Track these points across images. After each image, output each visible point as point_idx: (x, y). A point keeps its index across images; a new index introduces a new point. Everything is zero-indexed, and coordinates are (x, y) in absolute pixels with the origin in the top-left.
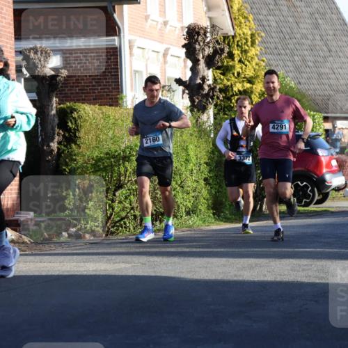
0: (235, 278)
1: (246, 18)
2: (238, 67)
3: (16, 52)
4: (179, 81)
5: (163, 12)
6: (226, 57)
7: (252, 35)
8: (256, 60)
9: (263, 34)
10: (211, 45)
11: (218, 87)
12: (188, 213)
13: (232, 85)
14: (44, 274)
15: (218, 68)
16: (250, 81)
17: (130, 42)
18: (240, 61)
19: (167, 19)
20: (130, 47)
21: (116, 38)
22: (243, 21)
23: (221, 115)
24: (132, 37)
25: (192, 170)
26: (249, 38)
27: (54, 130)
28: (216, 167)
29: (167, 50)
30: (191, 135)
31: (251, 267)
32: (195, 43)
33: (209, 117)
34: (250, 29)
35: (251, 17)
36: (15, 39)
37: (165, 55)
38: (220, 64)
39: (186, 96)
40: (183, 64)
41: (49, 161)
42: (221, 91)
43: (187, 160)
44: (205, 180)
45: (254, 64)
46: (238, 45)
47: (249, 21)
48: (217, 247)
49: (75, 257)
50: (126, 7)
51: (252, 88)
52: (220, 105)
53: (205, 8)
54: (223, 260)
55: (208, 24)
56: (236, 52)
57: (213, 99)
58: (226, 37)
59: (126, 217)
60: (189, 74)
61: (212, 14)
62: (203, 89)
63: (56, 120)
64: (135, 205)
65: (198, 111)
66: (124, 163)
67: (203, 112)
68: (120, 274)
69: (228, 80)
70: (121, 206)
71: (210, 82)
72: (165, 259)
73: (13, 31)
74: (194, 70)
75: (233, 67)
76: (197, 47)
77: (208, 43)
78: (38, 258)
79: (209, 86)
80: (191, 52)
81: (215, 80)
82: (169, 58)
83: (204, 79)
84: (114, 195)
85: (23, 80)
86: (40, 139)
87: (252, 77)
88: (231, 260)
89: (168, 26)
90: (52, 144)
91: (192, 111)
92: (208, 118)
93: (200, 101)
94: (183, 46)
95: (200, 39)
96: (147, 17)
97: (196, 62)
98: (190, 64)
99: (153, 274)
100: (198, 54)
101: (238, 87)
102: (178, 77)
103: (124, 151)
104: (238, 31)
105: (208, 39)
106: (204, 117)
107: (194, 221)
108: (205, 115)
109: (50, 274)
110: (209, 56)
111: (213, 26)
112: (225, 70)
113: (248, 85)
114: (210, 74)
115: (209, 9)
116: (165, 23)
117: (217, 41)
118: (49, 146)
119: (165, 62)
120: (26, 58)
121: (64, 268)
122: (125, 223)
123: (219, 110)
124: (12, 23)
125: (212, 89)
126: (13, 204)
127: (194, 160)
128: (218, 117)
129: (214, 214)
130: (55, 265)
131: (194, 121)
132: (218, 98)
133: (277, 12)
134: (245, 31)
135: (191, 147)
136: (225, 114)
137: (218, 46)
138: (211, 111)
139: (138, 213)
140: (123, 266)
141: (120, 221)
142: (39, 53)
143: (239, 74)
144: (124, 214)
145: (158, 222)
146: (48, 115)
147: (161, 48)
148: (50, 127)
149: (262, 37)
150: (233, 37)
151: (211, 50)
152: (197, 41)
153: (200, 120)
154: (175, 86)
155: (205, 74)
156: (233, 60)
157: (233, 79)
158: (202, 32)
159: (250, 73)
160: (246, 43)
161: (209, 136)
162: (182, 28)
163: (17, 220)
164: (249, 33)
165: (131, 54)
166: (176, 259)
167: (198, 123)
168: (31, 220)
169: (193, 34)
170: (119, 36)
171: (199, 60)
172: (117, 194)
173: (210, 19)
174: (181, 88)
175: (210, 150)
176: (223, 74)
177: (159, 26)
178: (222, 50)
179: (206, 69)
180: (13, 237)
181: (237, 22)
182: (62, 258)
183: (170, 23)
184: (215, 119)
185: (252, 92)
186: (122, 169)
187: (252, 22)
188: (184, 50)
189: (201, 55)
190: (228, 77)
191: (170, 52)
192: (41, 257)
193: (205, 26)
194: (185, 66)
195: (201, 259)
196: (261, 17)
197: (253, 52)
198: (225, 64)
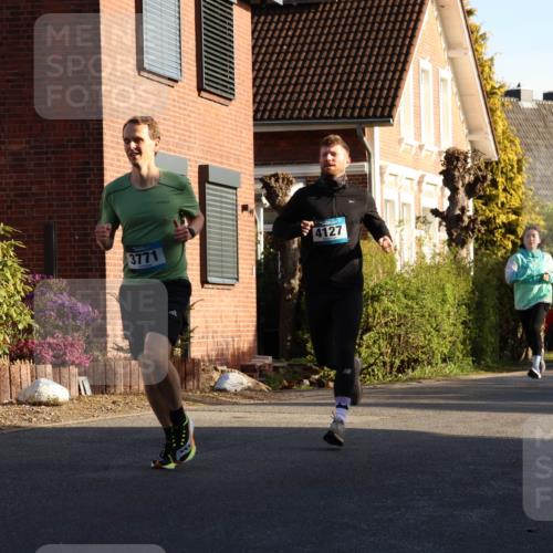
0: (498, 435)
1: (511, 141)
2: (502, 197)
3: (255, 179)
4: (435, 212)
5: (418, 135)
6: (488, 186)
7: (519, 161)
8: (523, 189)
9: (531, 160)
10: (472, 172)
11: (480, 218)
12: (444, 361)
13: (494, 218)
14: (283, 426)
15: (480, 198)
16: (516, 212)
17: (381, 168)
18: (505, 190)
19: (423, 143)
20: (382, 174)
21: (366, 164)
22: (508, 145)
23: (483, 250)
24: (383, 163)
25: (449, 313)
26: (515, 164)
27: (295, 265)
28: (477, 308)
29: (422, 177)
30: (449, 272)
31: (516, 423)
32: (454, 170)
33: (468, 252)
34: (516, 154)
35: (517, 141)
36: (256, 165)
37: (420, 183)
38: (482, 193)
39: (443, 229)
40: (440, 193)
41: (289, 300)
42: (483, 223)
43: (444, 301)
44: (464, 323)
45: (520, 193)
46: (502, 172)
47: (515, 145)
48: (477, 400)
49: (318, 408)
50: (377, 130)
51: (518, 220)
52: (482, 239)
53: (466, 131)
54: (484, 415)
55: (469, 148)
56: (500, 180)
57: (473, 232)
58: (488, 164)
59: (375, 364)
60: (446, 204)
61: (473, 138)
62: (463, 221)
63: (298, 255)
64: (383, 350)
65: (457, 245)
66: (372, 303)
67: (462, 247)
68: (367, 427)
69: (491, 211)
70: (369, 351)
71: (471, 213)
72: (418, 412)
73: (252, 156)
74: (452, 199)
75: (497, 196)
76: (456, 173)
77: (469, 169)
78: (276, 408)
79: (469, 217)
80: (449, 179)
81: (476, 211)
82: (424, 186)
83: (463, 210)
84: (361, 339)
85: (262, 210)
86: (280, 276)
87: (517, 208)
88: (493, 414)
89: (424, 151)
90: (293, 281)
91: (449, 245)
92: (468, 254)
93: (459, 235)
94: (441, 173)
95: (460, 165)
96: (400, 141)
97: (454, 191)
98: (447, 192)
99: (404, 429)
100: (457, 182)
101: (502, 219)
102: (434, 208)
103: (373, 290)
104: (503, 156)
105: (469, 166)
106: (463, 253)
107: (450, 368)
108: (465, 250)
109: (290, 426)
110: (469, 184)
111: (475, 151)
112: (488, 200)
113: (514, 217)
114: (470, 204)
115: (471, 131)
116: (421, 147)
117: (479, 168)
118: (289, 283)
119: (420, 191)
120: (266, 186)
121: (305, 420)
122: (373, 370)
123: (480, 245)
124: (252, 147)
125: (473, 221)
126: (250, 348)
127: (451, 300)
128: (479, 252)
129: (473, 362)
130: (296, 415)
131: (452, 257)
132: (479, 231)
133: (547, 136)
134: (511, 156)
135: (448, 285)
136: (487, 249)
137: (480, 173)
138: (471, 246)
139: (387, 359)
140: (371, 418)
141: (367, 368)
142: (281, 181)
143: (503, 204)
144: (372, 361)
145: (410, 370)
146: (289, 249)
147: (416, 175)
148: (290, 262)
149: (529, 163)
150: (497, 163)
151: (472, 178)
152: (456, 167)
153: (458, 256)
154: (431, 217)
155: (465, 204)
156: (497, 188)
157: (497, 209)
158: (462, 157)
159: (515, 203)
160: (511, 170)
161: (469, 274)
162: (440, 153)
163: (253, 366)
164: (516, 158)
165: (382, 182)
166: (431, 413)
167: (456, 260)
168: (269, 365)
169: (452, 159)
170: (369, 161)
171: (458, 189)
172: (365, 337)
173: (471, 142)
174: (438, 219)
175: (470, 290)
176: (486, 204)
177: (414, 151)
178: (485, 178)
179: (466, 198)
180: (250, 384)
181: (502, 146)
182: (303, 408)
183: (426, 147)
184: (476, 254)
185: (517, 225)
186: (370, 310)
187: (519, 146)
188: (442, 177)
189: (461, 183)
190: (491, 208)
191: (426, 180)
192: (281, 407)
193: (466, 150)
194: (443, 195)
195: (459, 413)
196: (529, 141)
197: (519, 180)
198: (488, 193)
